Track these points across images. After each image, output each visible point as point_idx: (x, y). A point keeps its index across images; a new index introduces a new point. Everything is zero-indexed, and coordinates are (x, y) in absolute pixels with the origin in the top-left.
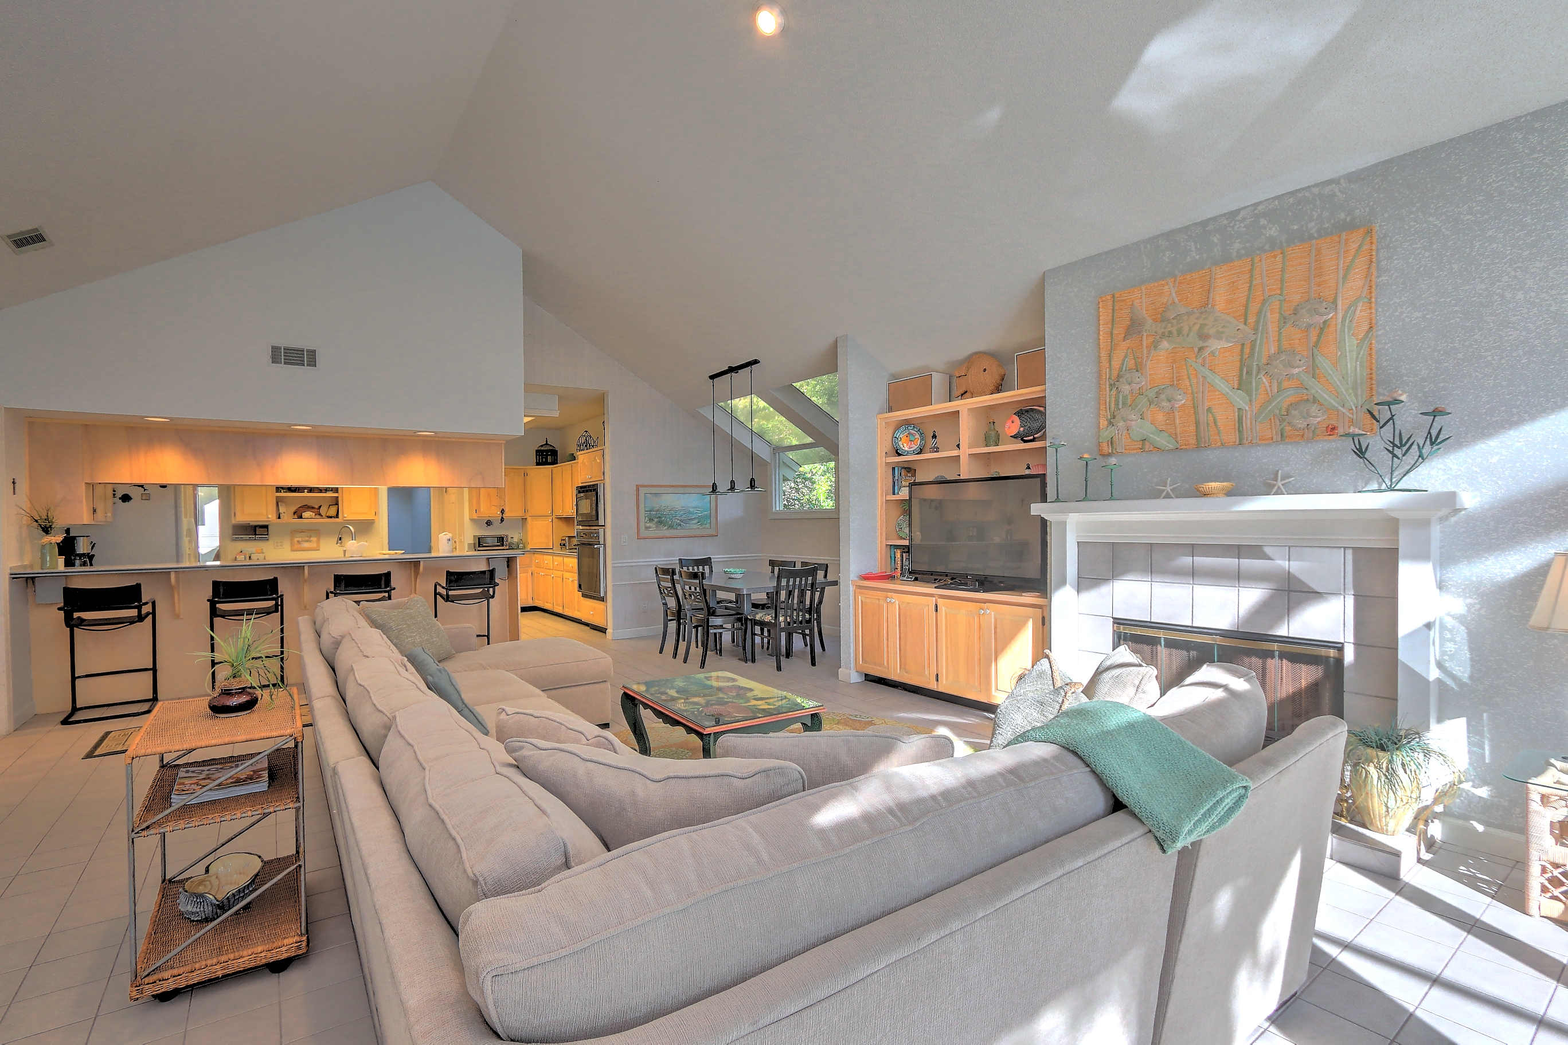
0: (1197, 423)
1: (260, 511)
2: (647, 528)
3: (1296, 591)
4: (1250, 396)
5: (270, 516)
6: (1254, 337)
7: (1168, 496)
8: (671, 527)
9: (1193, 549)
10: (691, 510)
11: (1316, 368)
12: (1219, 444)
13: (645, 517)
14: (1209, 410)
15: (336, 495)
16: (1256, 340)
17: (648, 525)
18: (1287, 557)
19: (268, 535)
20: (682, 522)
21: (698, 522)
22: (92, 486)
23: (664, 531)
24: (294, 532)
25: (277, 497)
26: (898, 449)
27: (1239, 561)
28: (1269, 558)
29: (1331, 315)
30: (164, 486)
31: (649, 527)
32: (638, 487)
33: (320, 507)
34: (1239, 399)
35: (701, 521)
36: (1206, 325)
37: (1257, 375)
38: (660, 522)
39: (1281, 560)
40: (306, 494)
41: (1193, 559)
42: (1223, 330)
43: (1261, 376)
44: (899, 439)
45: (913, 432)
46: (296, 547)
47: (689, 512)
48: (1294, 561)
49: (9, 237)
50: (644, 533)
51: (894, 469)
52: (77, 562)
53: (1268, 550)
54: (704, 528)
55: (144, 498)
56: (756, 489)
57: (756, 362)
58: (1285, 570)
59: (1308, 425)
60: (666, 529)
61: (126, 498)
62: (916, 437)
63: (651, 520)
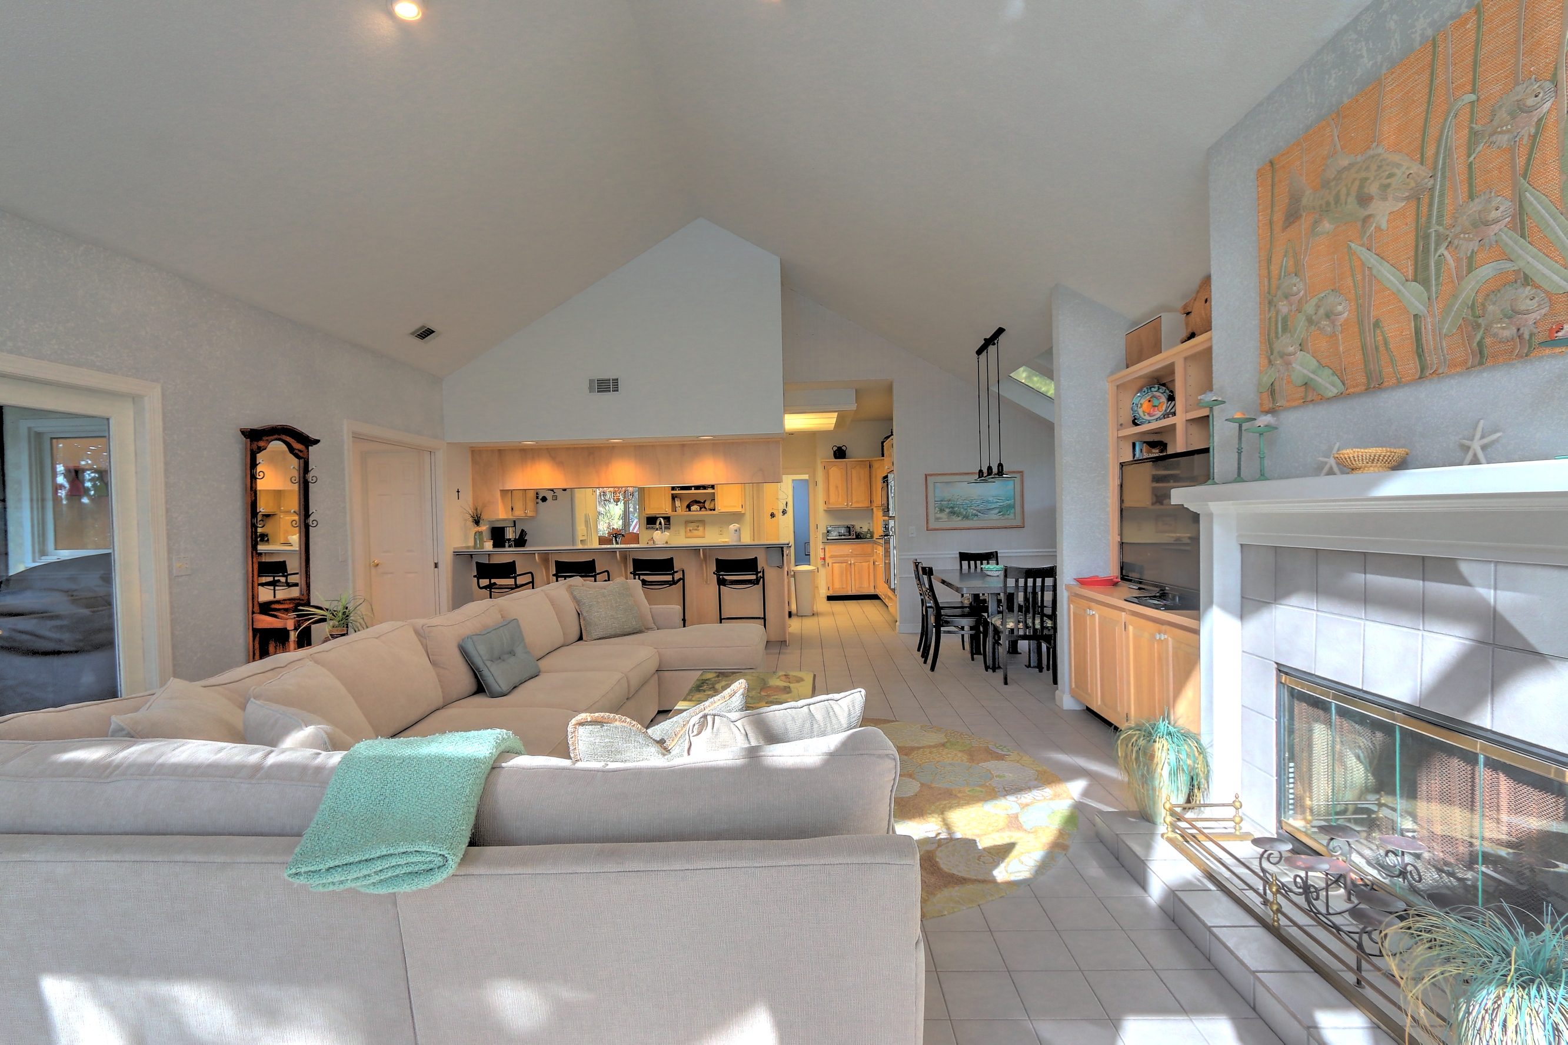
0: (1364, 347)
1: (661, 506)
2: (937, 519)
3: (1506, 648)
4: (1428, 288)
5: (667, 510)
6: (1432, 181)
7: (1331, 472)
8: (966, 517)
9: (1366, 561)
10: (991, 499)
11: (1526, 218)
12: (1394, 380)
13: (935, 508)
14: (1377, 325)
15: (713, 491)
16: (1434, 185)
17: (938, 515)
18: (1492, 582)
19: (669, 524)
20: (979, 512)
21: (999, 512)
22: (504, 492)
23: (957, 522)
24: (687, 522)
25: (672, 494)
26: (1135, 419)
27: (1424, 584)
28: (1465, 582)
29: (1548, 105)
30: (565, 490)
31: (940, 518)
32: (926, 476)
33: (705, 501)
34: (1413, 296)
35: (1003, 510)
36: (1366, 179)
37: (1436, 250)
38: (953, 513)
39: (1484, 587)
40: (693, 491)
41: (1365, 577)
42: (1389, 181)
43: (1442, 250)
44: (1139, 405)
45: (1157, 394)
46: (689, 534)
47: (988, 502)
48: (1503, 589)
49: (413, 334)
50: (933, 524)
51: (1134, 445)
52: (507, 544)
53: (1465, 568)
54: (1007, 519)
55: (554, 499)
56: (1004, 476)
57: (1000, 331)
58: (1489, 604)
59: (1518, 330)
60: (960, 520)
61: (544, 499)
62: (1161, 400)
63: (942, 510)
